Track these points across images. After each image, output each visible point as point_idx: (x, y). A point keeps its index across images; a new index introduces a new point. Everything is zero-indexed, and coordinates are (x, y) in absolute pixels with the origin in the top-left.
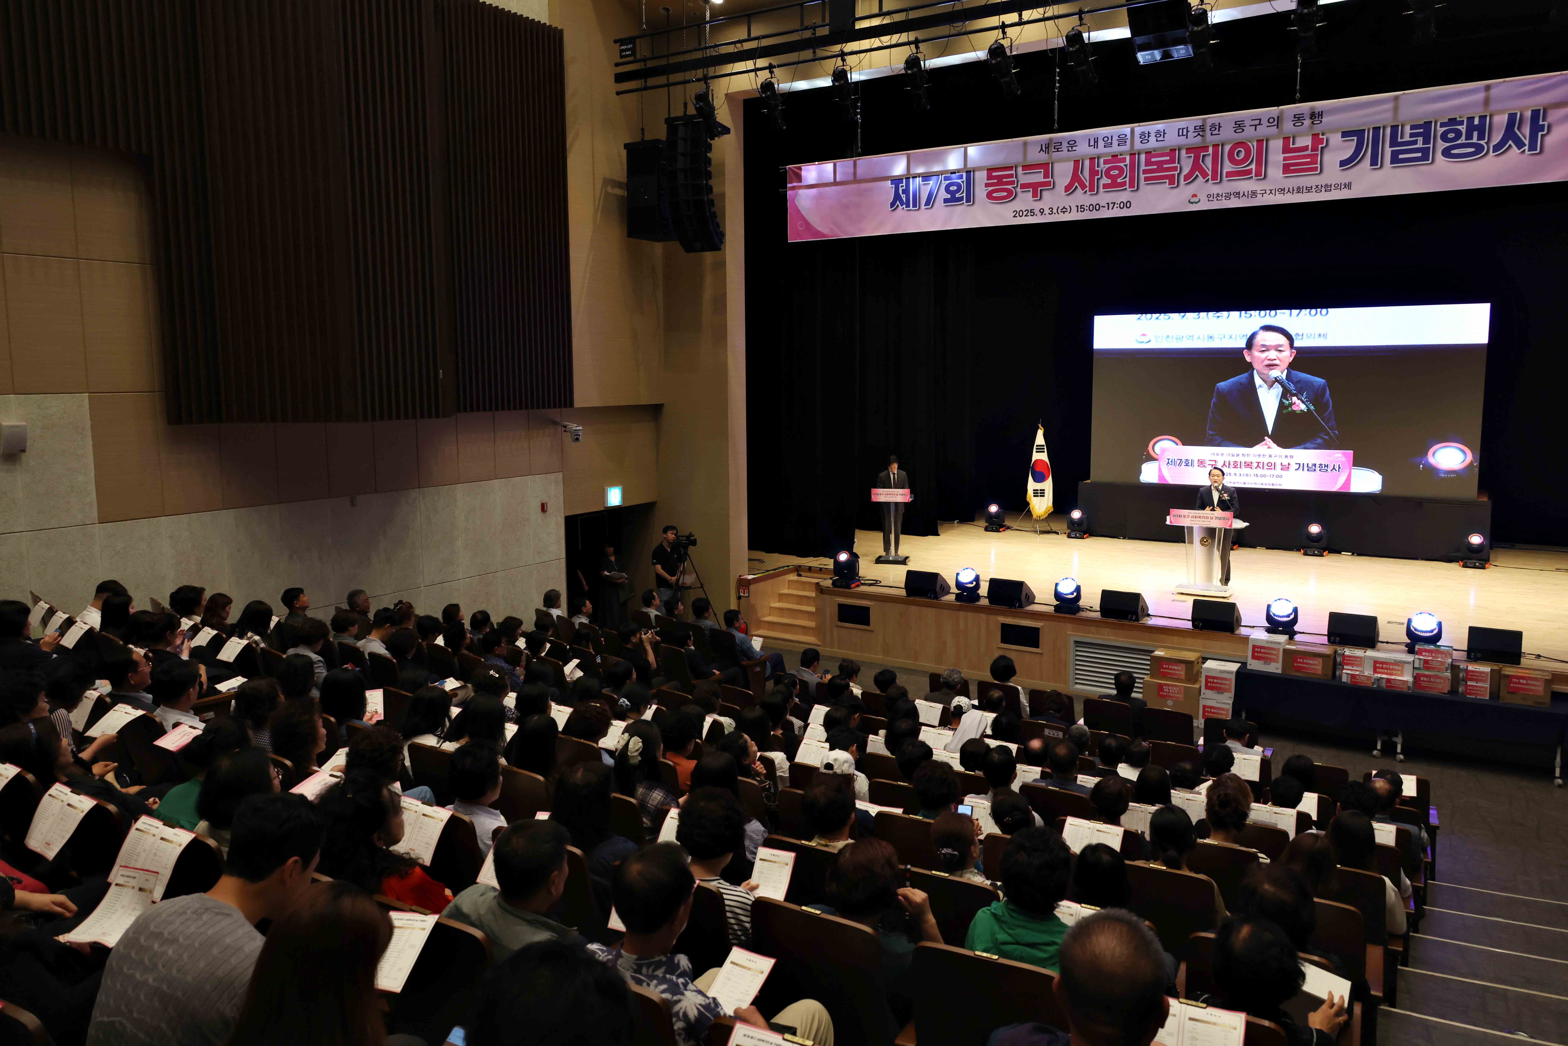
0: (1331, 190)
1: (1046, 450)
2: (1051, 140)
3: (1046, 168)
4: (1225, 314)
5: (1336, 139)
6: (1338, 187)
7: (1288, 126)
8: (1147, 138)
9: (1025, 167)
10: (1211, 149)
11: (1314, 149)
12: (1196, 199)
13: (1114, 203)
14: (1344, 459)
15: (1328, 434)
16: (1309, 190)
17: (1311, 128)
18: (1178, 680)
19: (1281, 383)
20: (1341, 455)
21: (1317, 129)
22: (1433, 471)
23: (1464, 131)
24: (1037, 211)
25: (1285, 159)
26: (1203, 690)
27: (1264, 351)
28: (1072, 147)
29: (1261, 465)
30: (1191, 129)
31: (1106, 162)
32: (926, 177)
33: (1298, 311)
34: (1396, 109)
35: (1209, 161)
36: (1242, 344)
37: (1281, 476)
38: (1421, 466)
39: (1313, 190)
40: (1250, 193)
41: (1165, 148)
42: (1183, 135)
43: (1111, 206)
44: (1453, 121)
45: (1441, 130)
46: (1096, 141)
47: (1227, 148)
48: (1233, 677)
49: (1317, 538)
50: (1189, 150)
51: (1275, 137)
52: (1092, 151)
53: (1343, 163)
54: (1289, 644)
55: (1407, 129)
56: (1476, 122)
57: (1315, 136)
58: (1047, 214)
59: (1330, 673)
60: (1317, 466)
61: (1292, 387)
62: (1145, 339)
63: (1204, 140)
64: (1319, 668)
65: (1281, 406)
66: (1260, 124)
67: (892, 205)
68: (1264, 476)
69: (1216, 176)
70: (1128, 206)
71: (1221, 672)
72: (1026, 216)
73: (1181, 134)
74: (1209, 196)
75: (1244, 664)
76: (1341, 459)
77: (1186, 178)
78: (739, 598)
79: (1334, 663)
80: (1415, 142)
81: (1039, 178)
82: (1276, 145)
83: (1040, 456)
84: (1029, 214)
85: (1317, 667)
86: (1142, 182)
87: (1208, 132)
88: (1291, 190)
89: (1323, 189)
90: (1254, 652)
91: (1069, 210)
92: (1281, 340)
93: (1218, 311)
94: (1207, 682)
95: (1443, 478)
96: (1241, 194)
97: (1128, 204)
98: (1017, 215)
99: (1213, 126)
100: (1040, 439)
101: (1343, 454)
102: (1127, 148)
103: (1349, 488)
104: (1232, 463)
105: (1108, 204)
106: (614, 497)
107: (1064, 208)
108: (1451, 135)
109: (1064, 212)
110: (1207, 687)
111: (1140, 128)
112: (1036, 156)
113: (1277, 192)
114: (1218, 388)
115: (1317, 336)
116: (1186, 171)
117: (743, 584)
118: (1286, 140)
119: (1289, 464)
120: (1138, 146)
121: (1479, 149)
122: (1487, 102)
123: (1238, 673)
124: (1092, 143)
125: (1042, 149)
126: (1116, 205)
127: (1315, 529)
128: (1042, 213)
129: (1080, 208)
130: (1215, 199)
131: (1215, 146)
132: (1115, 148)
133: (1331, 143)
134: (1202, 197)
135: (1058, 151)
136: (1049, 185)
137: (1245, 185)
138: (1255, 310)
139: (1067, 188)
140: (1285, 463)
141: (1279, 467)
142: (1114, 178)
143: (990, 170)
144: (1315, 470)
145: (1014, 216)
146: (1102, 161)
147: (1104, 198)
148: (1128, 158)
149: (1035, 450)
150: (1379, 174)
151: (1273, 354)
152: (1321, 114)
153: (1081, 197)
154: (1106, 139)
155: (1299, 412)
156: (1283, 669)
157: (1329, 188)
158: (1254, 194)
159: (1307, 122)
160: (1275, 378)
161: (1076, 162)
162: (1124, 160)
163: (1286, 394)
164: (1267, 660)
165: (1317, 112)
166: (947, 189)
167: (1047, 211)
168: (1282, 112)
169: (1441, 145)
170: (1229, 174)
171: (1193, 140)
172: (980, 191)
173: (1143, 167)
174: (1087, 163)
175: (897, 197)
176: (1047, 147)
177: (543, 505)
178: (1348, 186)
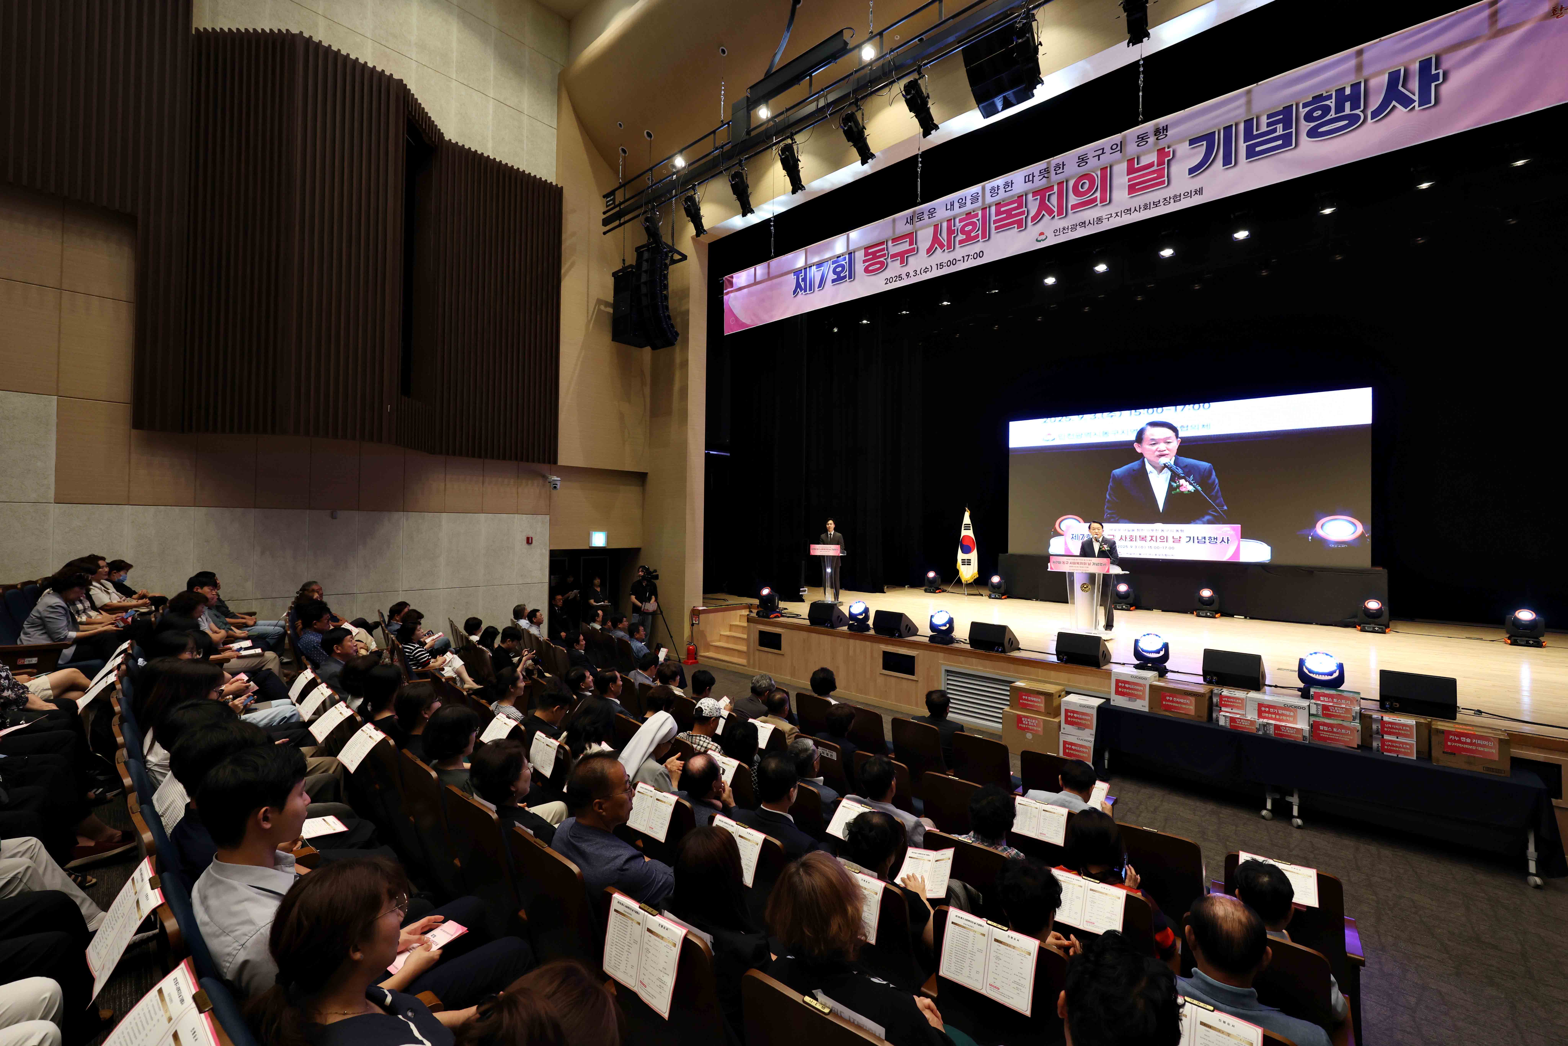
0: (1180, 200)
1: (971, 528)
2: (914, 212)
3: (911, 237)
4: (1118, 413)
5: (1183, 148)
6: (1188, 195)
7: (1132, 149)
8: (996, 191)
9: (894, 240)
10: (1056, 188)
11: (1160, 163)
12: (1043, 237)
13: (969, 255)
14: (1232, 532)
15: (1216, 511)
16: (1156, 204)
17: (1156, 144)
18: (1038, 712)
19: (1170, 469)
20: (1229, 529)
21: (1163, 144)
22: (1322, 542)
23: (1333, 106)
24: (904, 276)
25: (1129, 180)
26: (1063, 725)
27: (1154, 444)
28: (932, 214)
29: (1154, 538)
30: (1037, 174)
31: (960, 221)
32: (819, 265)
33: (1183, 406)
34: (1249, 103)
35: (1054, 200)
36: (1133, 437)
37: (1172, 548)
38: (1310, 538)
39: (1161, 203)
40: (1095, 220)
41: (1013, 196)
42: (1029, 181)
43: (966, 258)
44: (1319, 98)
45: (1303, 112)
46: (952, 204)
47: (1071, 183)
48: (1094, 713)
49: (1209, 602)
50: (1035, 193)
51: (1118, 162)
52: (949, 214)
53: (1192, 171)
54: (1159, 681)
55: (1264, 120)
56: (1348, 91)
57: (1161, 152)
58: (912, 276)
59: (1205, 713)
60: (1207, 539)
61: (1180, 471)
62: (1051, 438)
63: (1049, 182)
64: (1192, 708)
65: (1170, 488)
66: (1103, 153)
67: (795, 292)
68: (1158, 548)
69: (1062, 211)
70: (981, 255)
71: (1081, 706)
72: (895, 281)
73: (1027, 180)
74: (1055, 231)
75: (1108, 700)
76: (1229, 532)
77: (1033, 219)
78: (693, 625)
79: (1210, 705)
80: (1275, 130)
81: (905, 246)
82: (1120, 170)
83: (967, 533)
84: (897, 279)
85: (1189, 708)
86: (993, 231)
87: (1053, 172)
88: (1138, 209)
89: (1172, 201)
90: (1117, 686)
91: (930, 270)
92: (1168, 433)
93: (1111, 411)
94: (1066, 716)
95: (1333, 549)
96: (1087, 223)
97: (981, 253)
98: (888, 282)
99: (1057, 166)
100: (967, 519)
101: (1231, 527)
102: (979, 204)
103: (1239, 558)
104: (1128, 537)
105: (963, 257)
106: (599, 540)
107: (926, 268)
108: (1318, 113)
109: (926, 272)
110: (1067, 722)
111: (989, 184)
112: (903, 228)
113: (1123, 213)
114: (1113, 475)
115: (1201, 426)
116: (1033, 213)
117: (695, 613)
118: (1130, 161)
119: (1180, 538)
120: (989, 200)
121: (1353, 120)
122: (1359, 68)
123: (1100, 708)
124: (949, 207)
125: (907, 222)
126: (970, 257)
127: (1206, 593)
128: (908, 276)
129: (940, 266)
130: (1061, 233)
131: (1060, 184)
132: (969, 207)
133: (1178, 154)
134: (1049, 233)
135: (920, 220)
136: (913, 251)
137: (1090, 214)
138: (1144, 408)
139: (928, 251)
140: (1177, 536)
141: (1170, 540)
142: (968, 234)
143: (867, 248)
144: (1205, 542)
145: (886, 284)
146: (957, 220)
147: (960, 252)
148: (980, 213)
149: (963, 528)
150: (1233, 173)
151: (1162, 446)
152: (1166, 129)
153: (941, 256)
154: (960, 201)
155: (1187, 492)
156: (1151, 707)
157: (1179, 198)
158: (1100, 220)
159: (1152, 140)
160: (1164, 464)
161: (936, 226)
162: (977, 215)
163: (1174, 477)
164: (1132, 696)
165: (1161, 128)
166: (834, 272)
167: (912, 274)
168: (1125, 137)
169: (1305, 126)
170: (1074, 207)
171: (1039, 183)
172: (859, 267)
173: (993, 218)
174: (945, 225)
175: (798, 285)
176: (912, 219)
177: (528, 539)
178: (1200, 191)
